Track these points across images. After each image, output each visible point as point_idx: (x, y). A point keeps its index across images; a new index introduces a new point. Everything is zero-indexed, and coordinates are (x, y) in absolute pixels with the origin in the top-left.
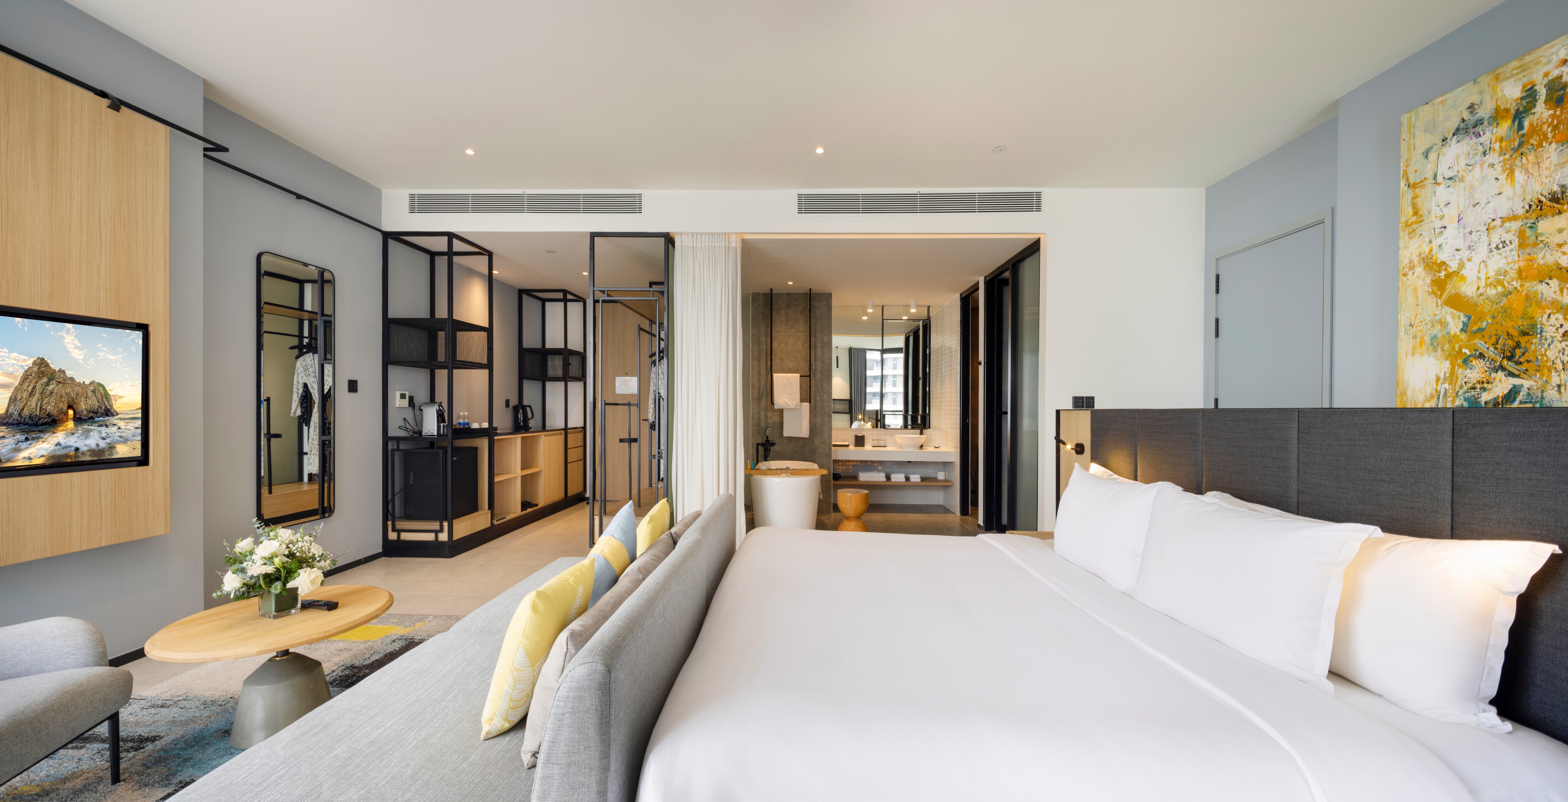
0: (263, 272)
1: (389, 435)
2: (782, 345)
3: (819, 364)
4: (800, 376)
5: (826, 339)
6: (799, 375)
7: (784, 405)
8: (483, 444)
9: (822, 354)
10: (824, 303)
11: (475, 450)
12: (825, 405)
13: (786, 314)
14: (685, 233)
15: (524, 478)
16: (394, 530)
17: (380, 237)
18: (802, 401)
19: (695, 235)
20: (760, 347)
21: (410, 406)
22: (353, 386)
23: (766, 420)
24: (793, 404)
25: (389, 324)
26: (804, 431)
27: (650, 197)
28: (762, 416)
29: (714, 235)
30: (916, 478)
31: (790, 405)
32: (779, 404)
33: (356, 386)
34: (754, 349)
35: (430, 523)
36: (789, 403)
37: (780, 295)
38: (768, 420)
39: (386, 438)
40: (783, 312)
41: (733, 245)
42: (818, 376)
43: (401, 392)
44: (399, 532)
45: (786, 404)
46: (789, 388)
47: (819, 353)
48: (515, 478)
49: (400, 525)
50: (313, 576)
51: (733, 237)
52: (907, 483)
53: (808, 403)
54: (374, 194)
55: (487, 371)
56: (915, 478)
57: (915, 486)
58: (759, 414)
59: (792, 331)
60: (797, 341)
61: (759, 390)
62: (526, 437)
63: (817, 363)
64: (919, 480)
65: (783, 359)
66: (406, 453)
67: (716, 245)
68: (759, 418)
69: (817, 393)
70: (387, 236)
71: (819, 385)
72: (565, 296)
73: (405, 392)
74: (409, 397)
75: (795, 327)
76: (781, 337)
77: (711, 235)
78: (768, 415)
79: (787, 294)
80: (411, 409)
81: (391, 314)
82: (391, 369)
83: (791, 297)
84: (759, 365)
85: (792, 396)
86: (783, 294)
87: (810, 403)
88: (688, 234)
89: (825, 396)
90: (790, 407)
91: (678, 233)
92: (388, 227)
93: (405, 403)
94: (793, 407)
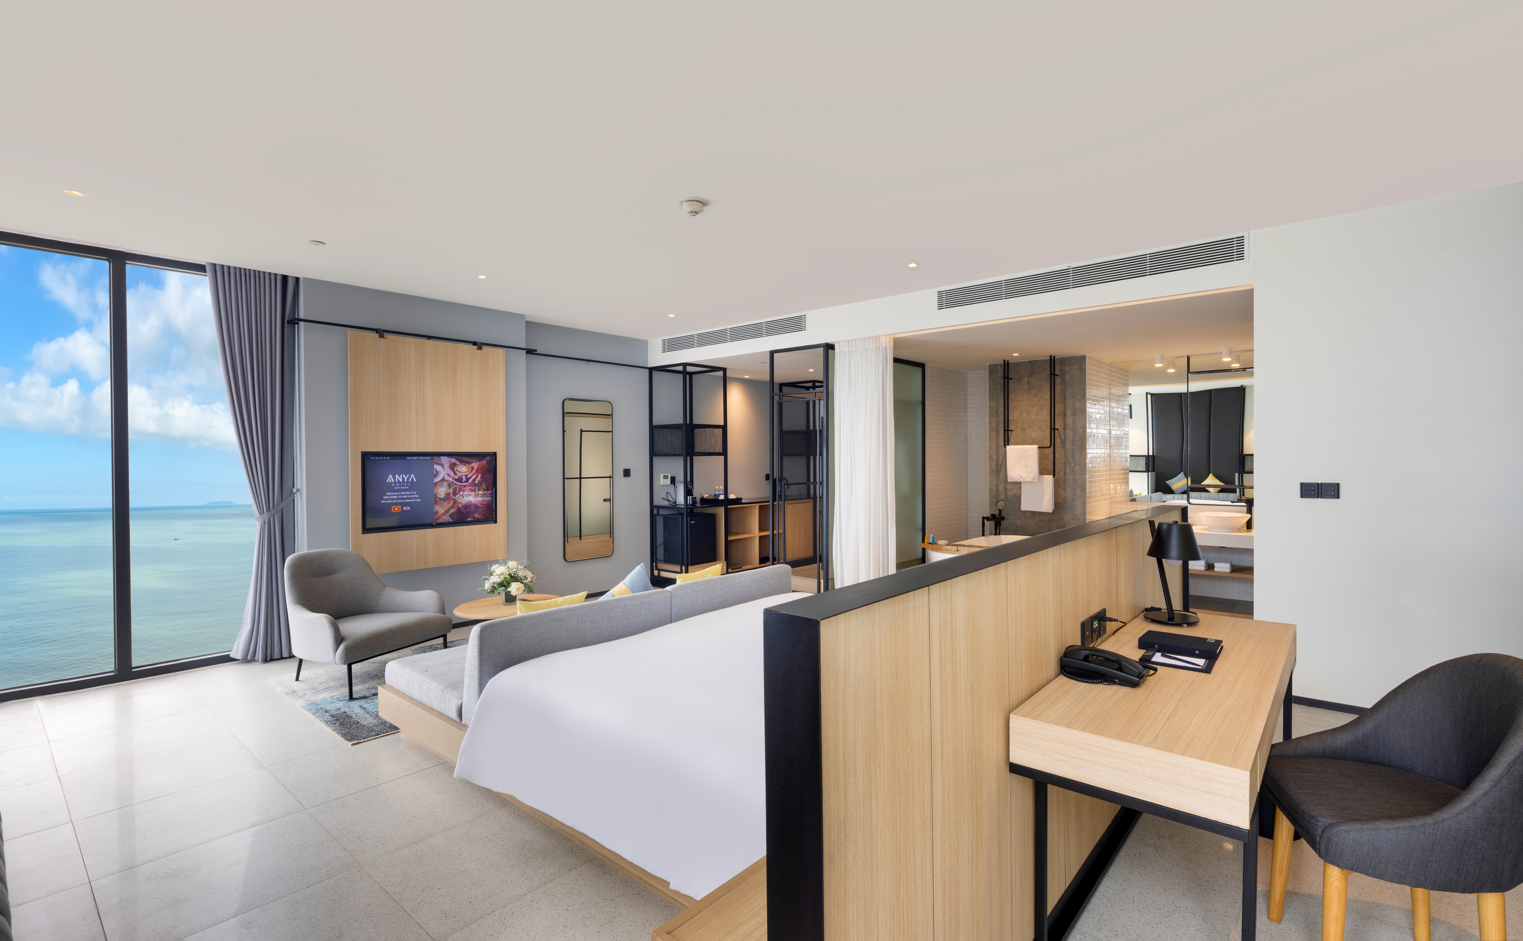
0: (565, 412)
1: (654, 504)
2: (1024, 415)
3: (1069, 433)
4: (1038, 448)
5: (1078, 405)
6: (1037, 446)
7: (1018, 478)
8: (721, 511)
9: (1074, 422)
10: (1076, 367)
11: (713, 517)
12: (1077, 477)
13: (1029, 382)
14: (842, 341)
15: (761, 538)
16: (657, 569)
17: (647, 371)
18: (1042, 472)
19: (850, 342)
20: (999, 418)
21: (671, 483)
22: (627, 473)
23: (1006, 492)
24: (1029, 477)
25: (653, 429)
26: (1046, 505)
27: (812, 317)
28: (1001, 488)
29: (865, 339)
30: (1224, 568)
31: (1025, 478)
32: (1011, 477)
33: (629, 473)
34: (992, 420)
35: (675, 567)
36: (1024, 476)
37: (1019, 365)
38: (1008, 492)
39: (652, 507)
40: (1025, 380)
41: (884, 345)
42: (1069, 446)
43: (664, 475)
44: (659, 570)
45: (1021, 477)
46: (1025, 460)
47: (1069, 421)
48: (755, 537)
49: (661, 566)
50: (518, 586)
51: (883, 339)
52: (1209, 573)
53: (1052, 476)
54: (642, 345)
55: (723, 457)
56: (1222, 567)
57: (1221, 577)
58: (997, 486)
59: (1036, 399)
60: (1042, 409)
61: (997, 462)
62: (765, 505)
63: (1067, 432)
64: (1228, 570)
65: (1025, 429)
66: (665, 517)
67: (868, 348)
68: (998, 490)
69: (1067, 465)
70: (651, 370)
71: (1069, 455)
72: (814, 384)
73: (667, 475)
74: (671, 477)
75: (1039, 395)
76: (1023, 407)
77: (863, 340)
78: (1008, 487)
79: (1029, 362)
80: (673, 485)
81: (655, 423)
82: (655, 459)
83: (1032, 366)
84: (997, 437)
85: (1029, 469)
86: (1025, 362)
87: (1054, 477)
88: (844, 341)
89: (1077, 467)
90: (1025, 480)
91: (836, 342)
92: (652, 364)
93: (668, 481)
94: (1029, 480)
